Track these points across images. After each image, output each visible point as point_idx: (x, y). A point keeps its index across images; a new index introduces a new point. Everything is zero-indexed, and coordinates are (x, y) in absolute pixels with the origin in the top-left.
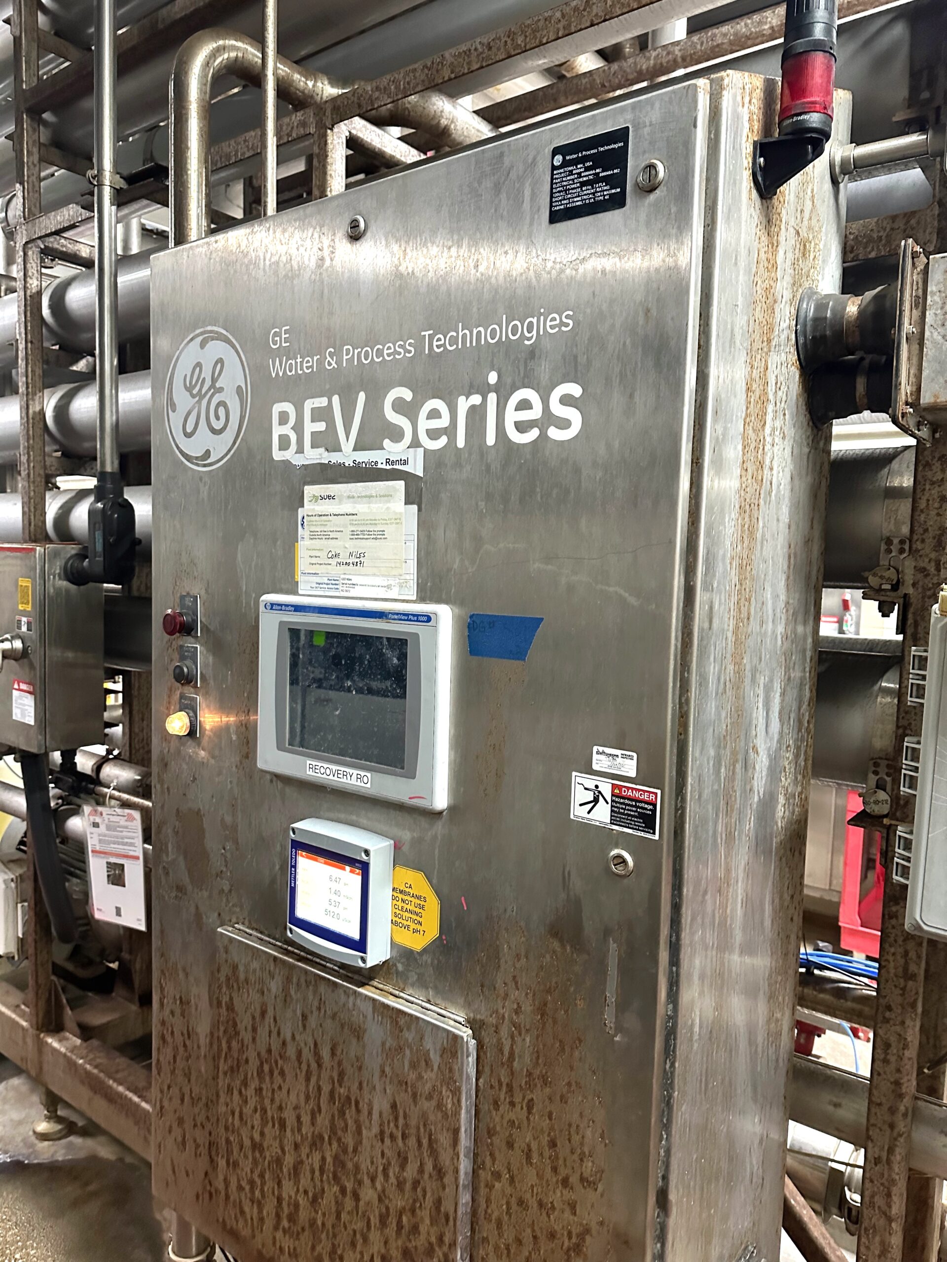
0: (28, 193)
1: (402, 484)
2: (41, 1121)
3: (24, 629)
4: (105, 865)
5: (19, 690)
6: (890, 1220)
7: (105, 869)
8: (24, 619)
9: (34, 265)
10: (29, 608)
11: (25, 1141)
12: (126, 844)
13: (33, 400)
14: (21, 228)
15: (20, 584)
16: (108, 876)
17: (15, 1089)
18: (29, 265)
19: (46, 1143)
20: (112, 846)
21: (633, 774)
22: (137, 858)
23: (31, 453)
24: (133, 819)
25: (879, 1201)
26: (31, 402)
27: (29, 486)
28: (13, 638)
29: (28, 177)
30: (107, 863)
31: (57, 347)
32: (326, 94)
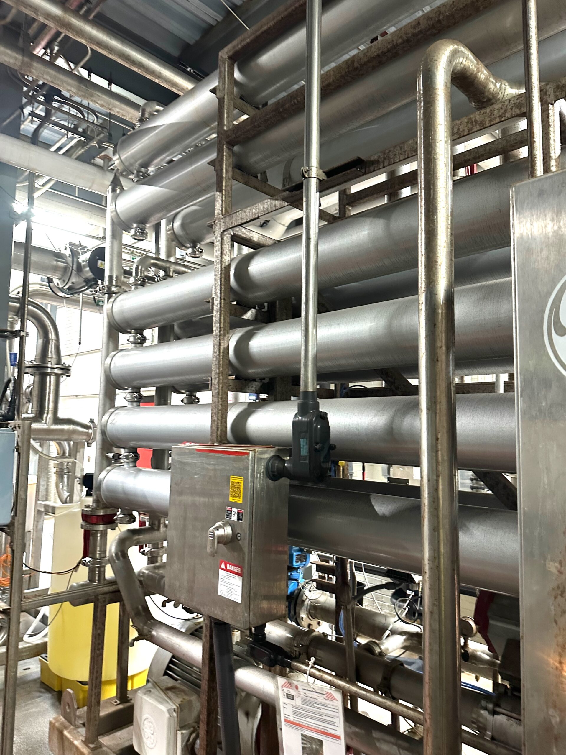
0: (225, 197)
3: (234, 518)
4: (300, 737)
5: (226, 570)
7: (300, 741)
8: (235, 510)
9: (227, 246)
10: (239, 501)
12: (325, 721)
13: (224, 339)
14: (220, 221)
15: (231, 480)
16: (303, 748)
18: (224, 246)
20: (308, 720)
22: (338, 738)
23: (221, 377)
24: (333, 699)
26: (222, 341)
27: (219, 401)
28: (224, 525)
29: (226, 187)
30: (302, 735)
31: (235, 303)
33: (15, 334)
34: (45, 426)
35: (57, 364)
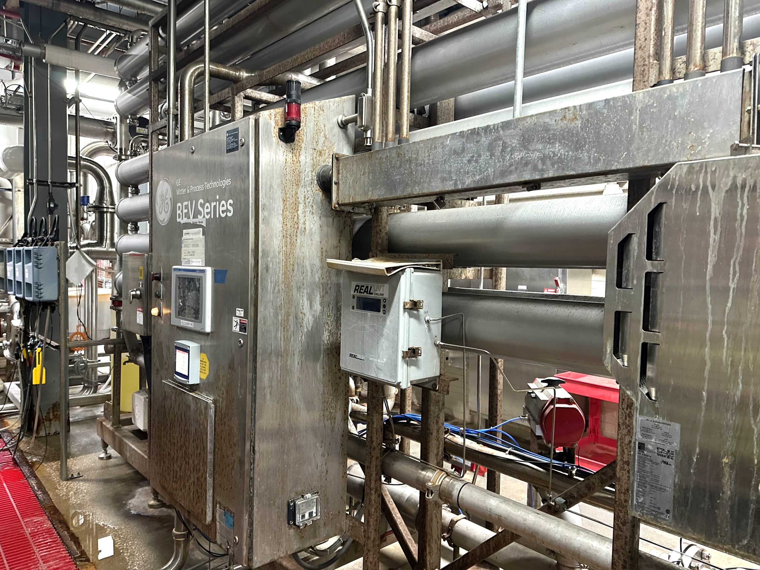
0: (153, 112)
1: (201, 229)
2: (151, 501)
3: (141, 286)
5: (139, 311)
6: (371, 489)
8: (141, 282)
10: (142, 278)
11: (144, 508)
15: (140, 268)
17: (146, 490)
19: (152, 509)
21: (243, 316)
25: (368, 483)
28: (137, 290)
29: (153, 106)
32: (244, 77)
33: (72, 185)
34: (105, 249)
35: (111, 205)
